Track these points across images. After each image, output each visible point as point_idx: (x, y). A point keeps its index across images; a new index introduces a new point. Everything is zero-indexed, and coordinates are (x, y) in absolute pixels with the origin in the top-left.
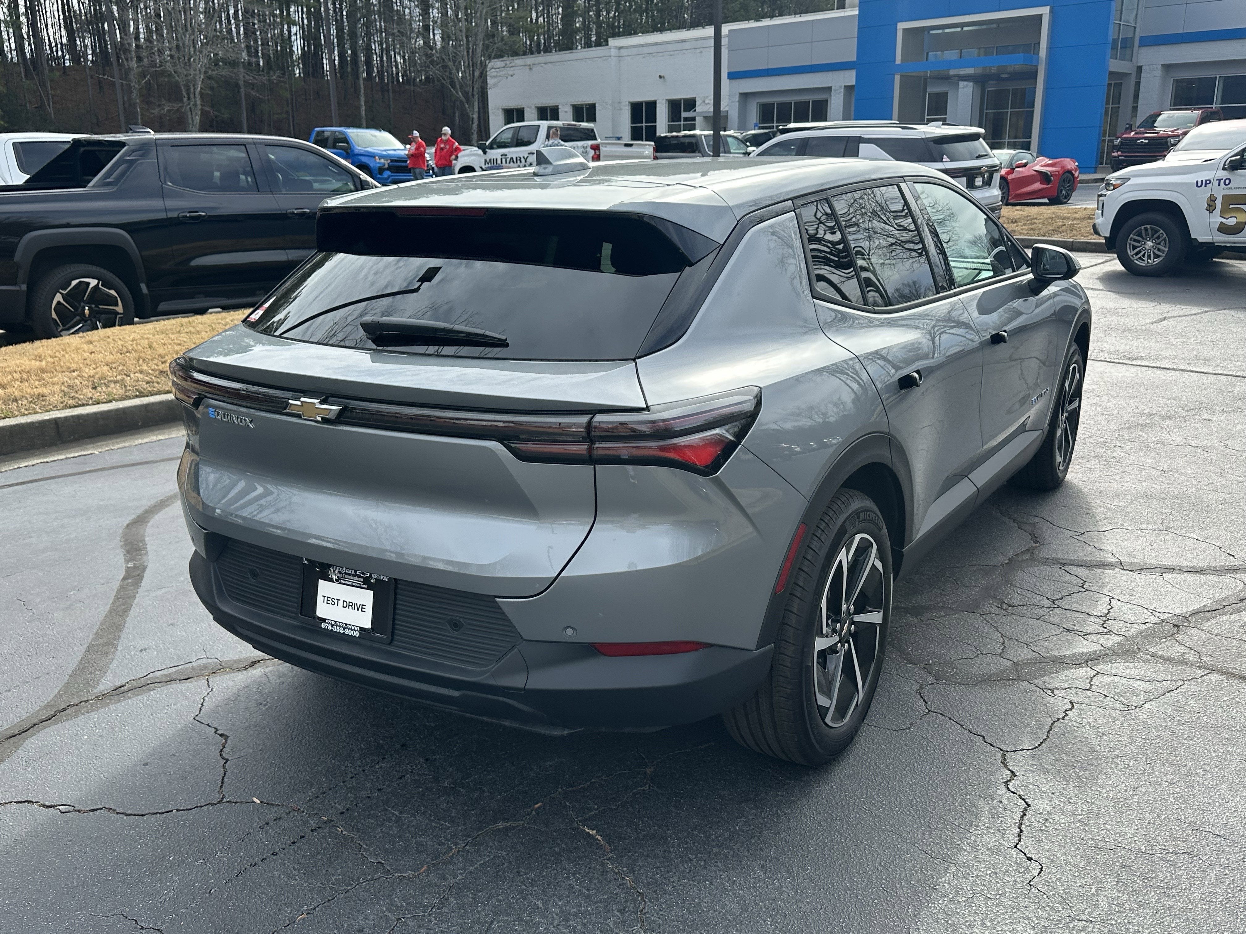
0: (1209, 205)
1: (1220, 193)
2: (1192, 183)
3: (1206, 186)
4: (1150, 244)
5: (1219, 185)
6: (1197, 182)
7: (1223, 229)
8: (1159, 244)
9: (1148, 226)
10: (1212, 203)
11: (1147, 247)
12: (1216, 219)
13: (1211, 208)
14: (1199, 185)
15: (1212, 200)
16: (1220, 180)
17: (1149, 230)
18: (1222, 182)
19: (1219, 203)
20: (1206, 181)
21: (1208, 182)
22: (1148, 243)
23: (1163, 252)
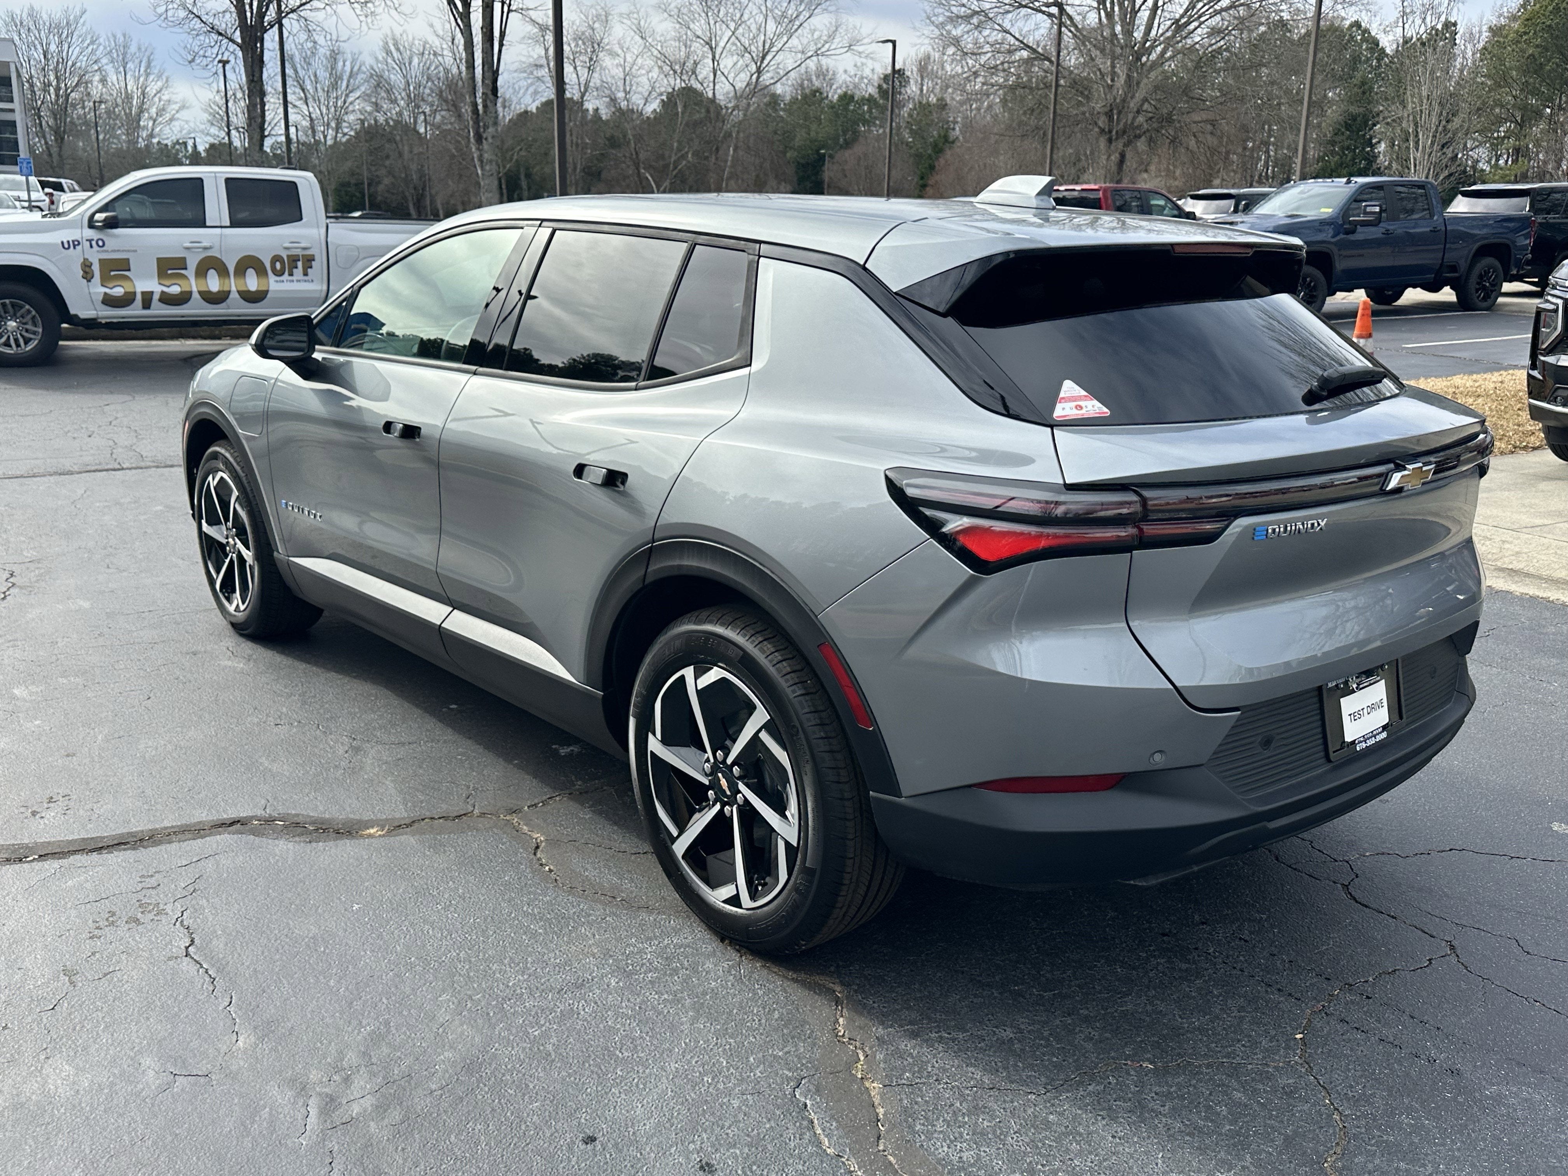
0: (85, 272)
1: (95, 257)
2: (56, 245)
3: (74, 248)
4: (12, 324)
5: (91, 247)
6: (62, 243)
7: (109, 301)
8: (25, 324)
9: (7, 301)
10: (87, 269)
11: (9, 328)
12: (98, 290)
13: (88, 275)
14: (66, 246)
15: (87, 268)
16: (90, 241)
17: (10, 307)
18: (94, 243)
19: (96, 268)
20: (73, 241)
21: (76, 244)
22: (9, 323)
23: (34, 333)
